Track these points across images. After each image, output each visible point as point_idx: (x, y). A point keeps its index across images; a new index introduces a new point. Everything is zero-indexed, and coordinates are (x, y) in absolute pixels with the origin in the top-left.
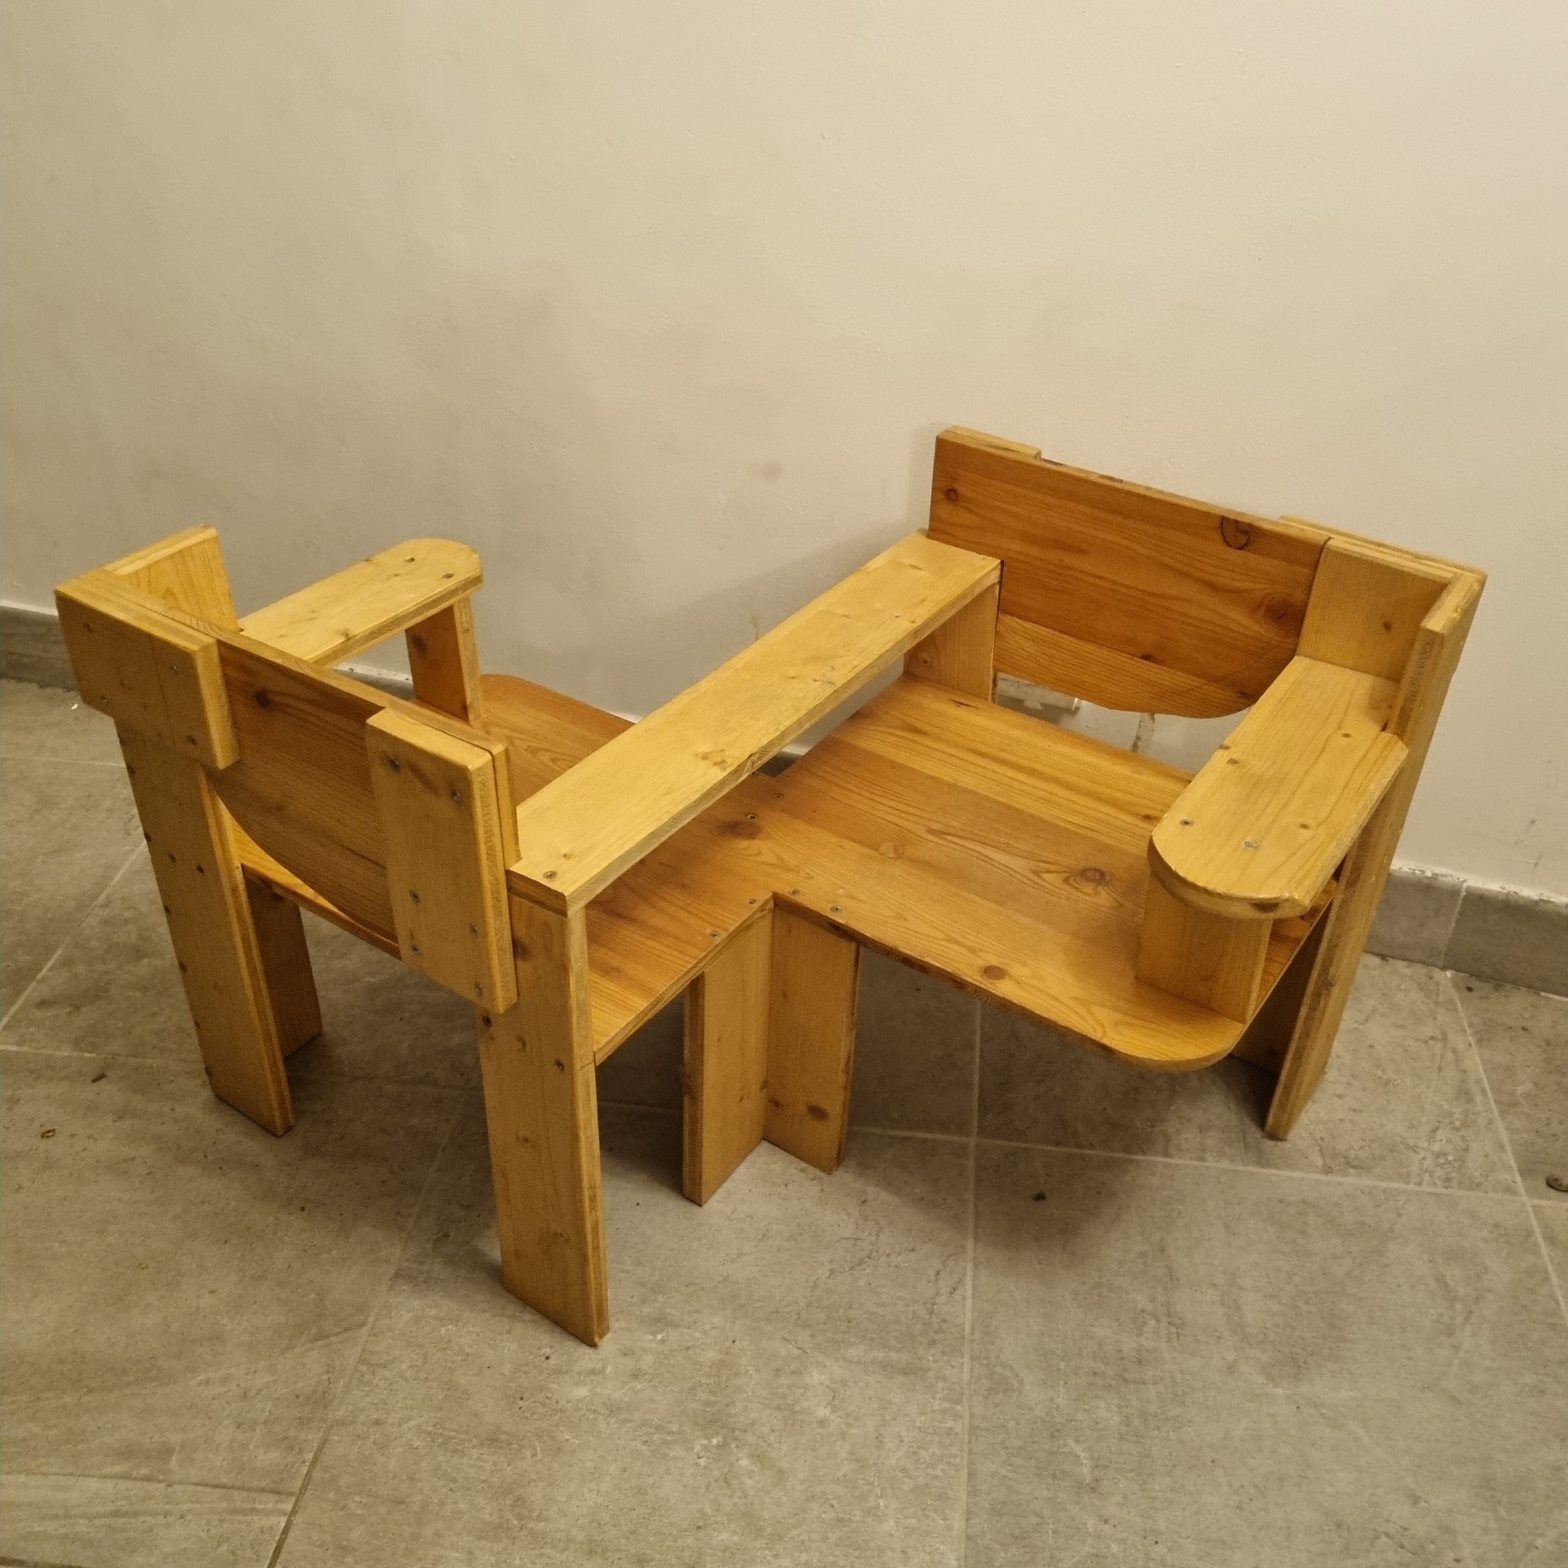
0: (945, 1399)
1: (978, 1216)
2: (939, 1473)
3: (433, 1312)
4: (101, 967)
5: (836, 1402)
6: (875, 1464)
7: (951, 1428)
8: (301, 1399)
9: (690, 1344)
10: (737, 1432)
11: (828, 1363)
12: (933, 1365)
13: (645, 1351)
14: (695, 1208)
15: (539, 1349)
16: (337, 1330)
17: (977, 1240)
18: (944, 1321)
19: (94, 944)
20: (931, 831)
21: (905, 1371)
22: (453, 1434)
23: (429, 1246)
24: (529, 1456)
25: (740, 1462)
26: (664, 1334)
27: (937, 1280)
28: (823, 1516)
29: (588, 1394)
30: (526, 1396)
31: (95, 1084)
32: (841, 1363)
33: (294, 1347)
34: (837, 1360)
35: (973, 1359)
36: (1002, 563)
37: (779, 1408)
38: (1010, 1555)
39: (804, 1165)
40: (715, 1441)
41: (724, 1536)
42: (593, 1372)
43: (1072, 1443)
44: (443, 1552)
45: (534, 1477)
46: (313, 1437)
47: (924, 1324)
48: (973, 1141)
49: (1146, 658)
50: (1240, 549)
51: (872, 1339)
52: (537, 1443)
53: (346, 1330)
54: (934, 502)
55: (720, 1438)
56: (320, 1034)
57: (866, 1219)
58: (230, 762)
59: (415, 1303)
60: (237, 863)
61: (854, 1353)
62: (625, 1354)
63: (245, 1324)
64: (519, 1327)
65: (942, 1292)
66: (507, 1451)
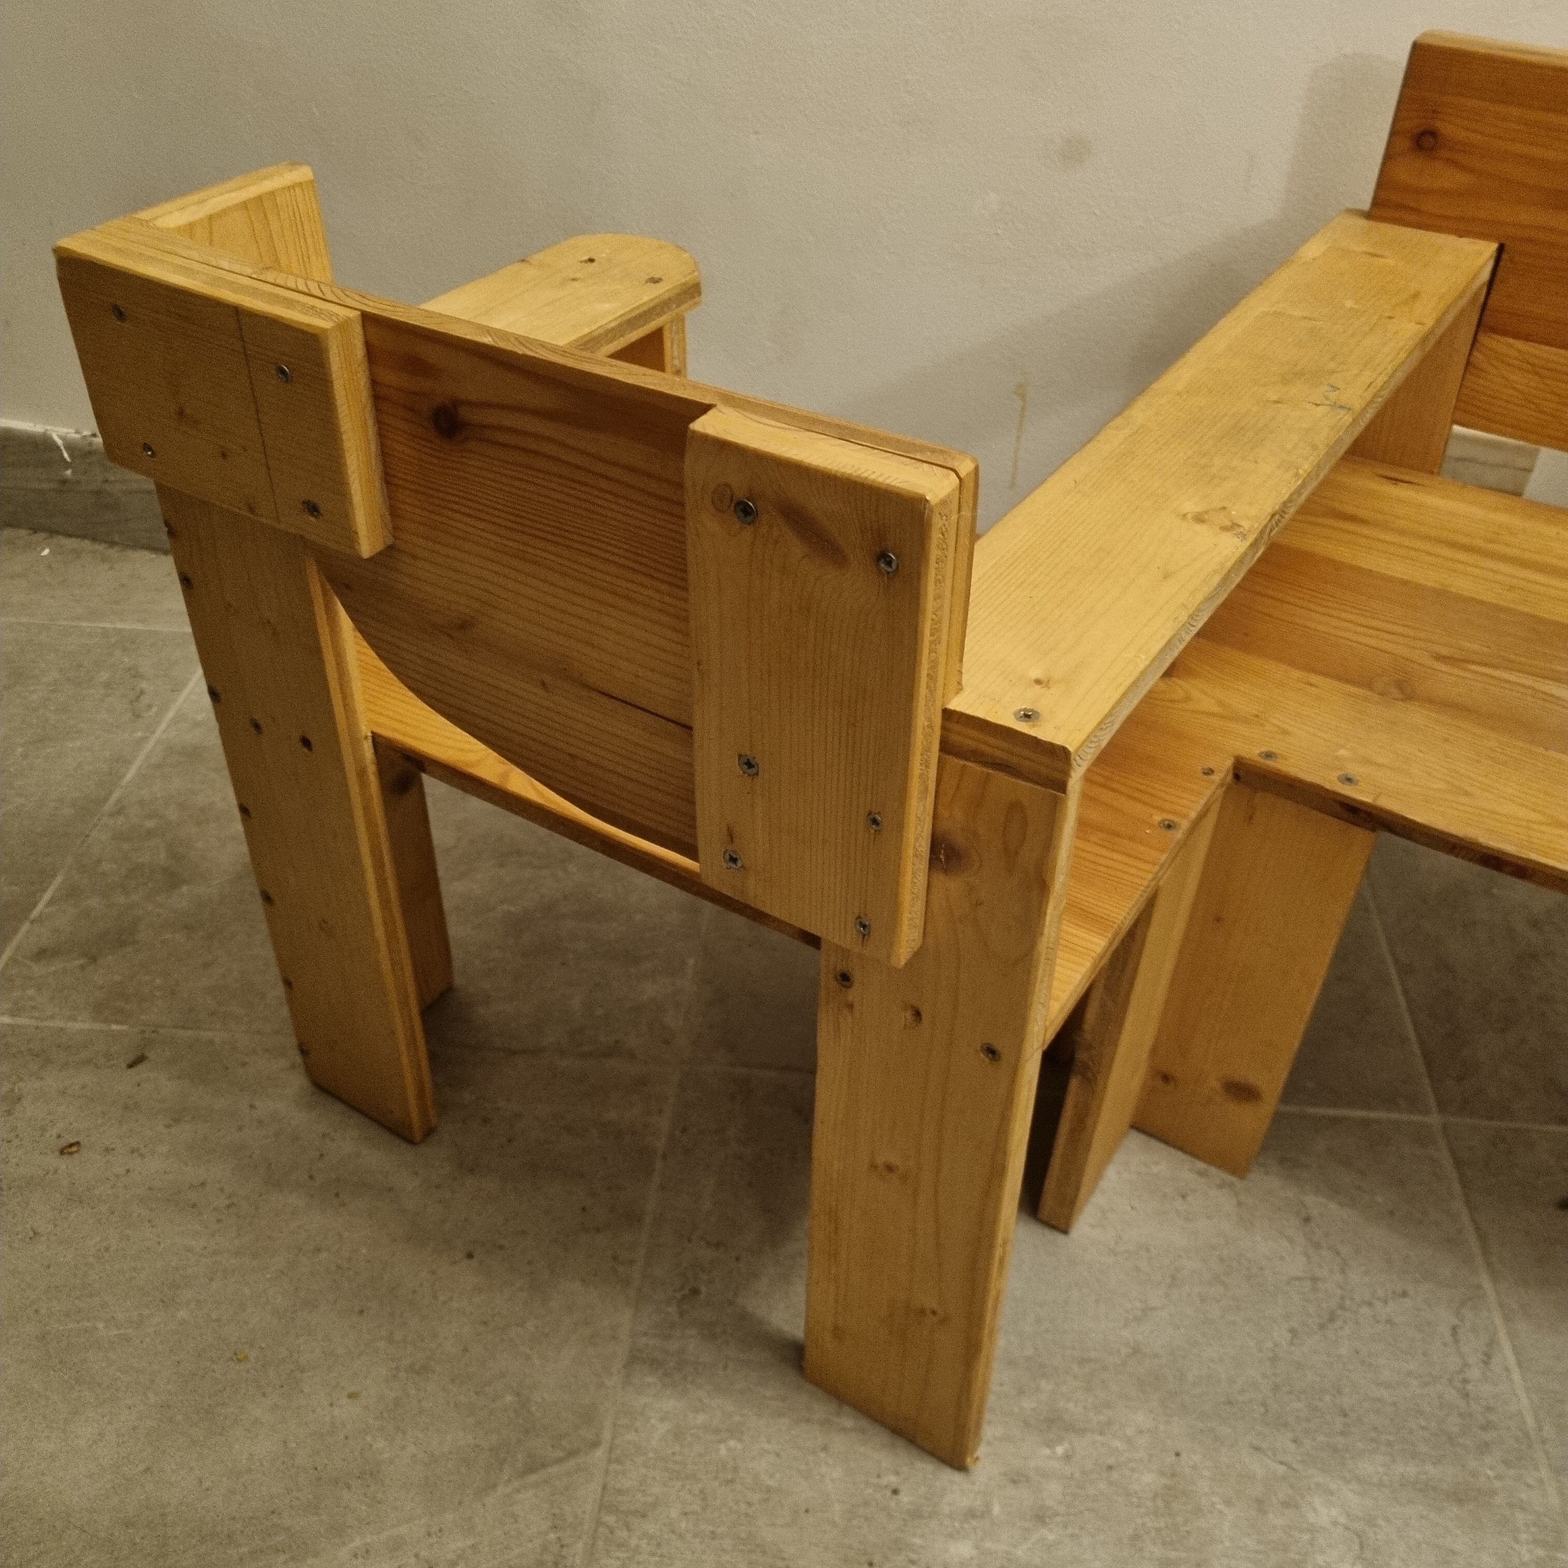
0: (1536, 1541)
1: (1482, 1237)
3: (701, 1418)
4: (121, 900)
5: (1368, 1554)
9: (1111, 1461)
12: (1497, 1484)
14: (1060, 1238)
15: (879, 1476)
16: (558, 1453)
17: (1495, 1276)
18: (1489, 1409)
19: (106, 866)
20: (1439, 658)
21: (1459, 1496)
23: (672, 1309)
26: (1066, 1445)
27: (1456, 1341)
29: (974, 1552)
31: (130, 1072)
33: (494, 1486)
34: (1348, 1482)
35: (1556, 1471)
36: (1501, 250)
39: (1201, 1165)
42: (971, 1514)
47: (1461, 1415)
48: (1434, 1119)
51: (1389, 1444)
53: (572, 1453)
54: (1388, 157)
56: (450, 989)
57: (1317, 1246)
58: (380, 547)
59: (670, 1404)
60: (365, 730)
61: (1368, 1467)
62: (1014, 1482)
63: (411, 1449)
64: (839, 1442)
65: (1470, 1361)
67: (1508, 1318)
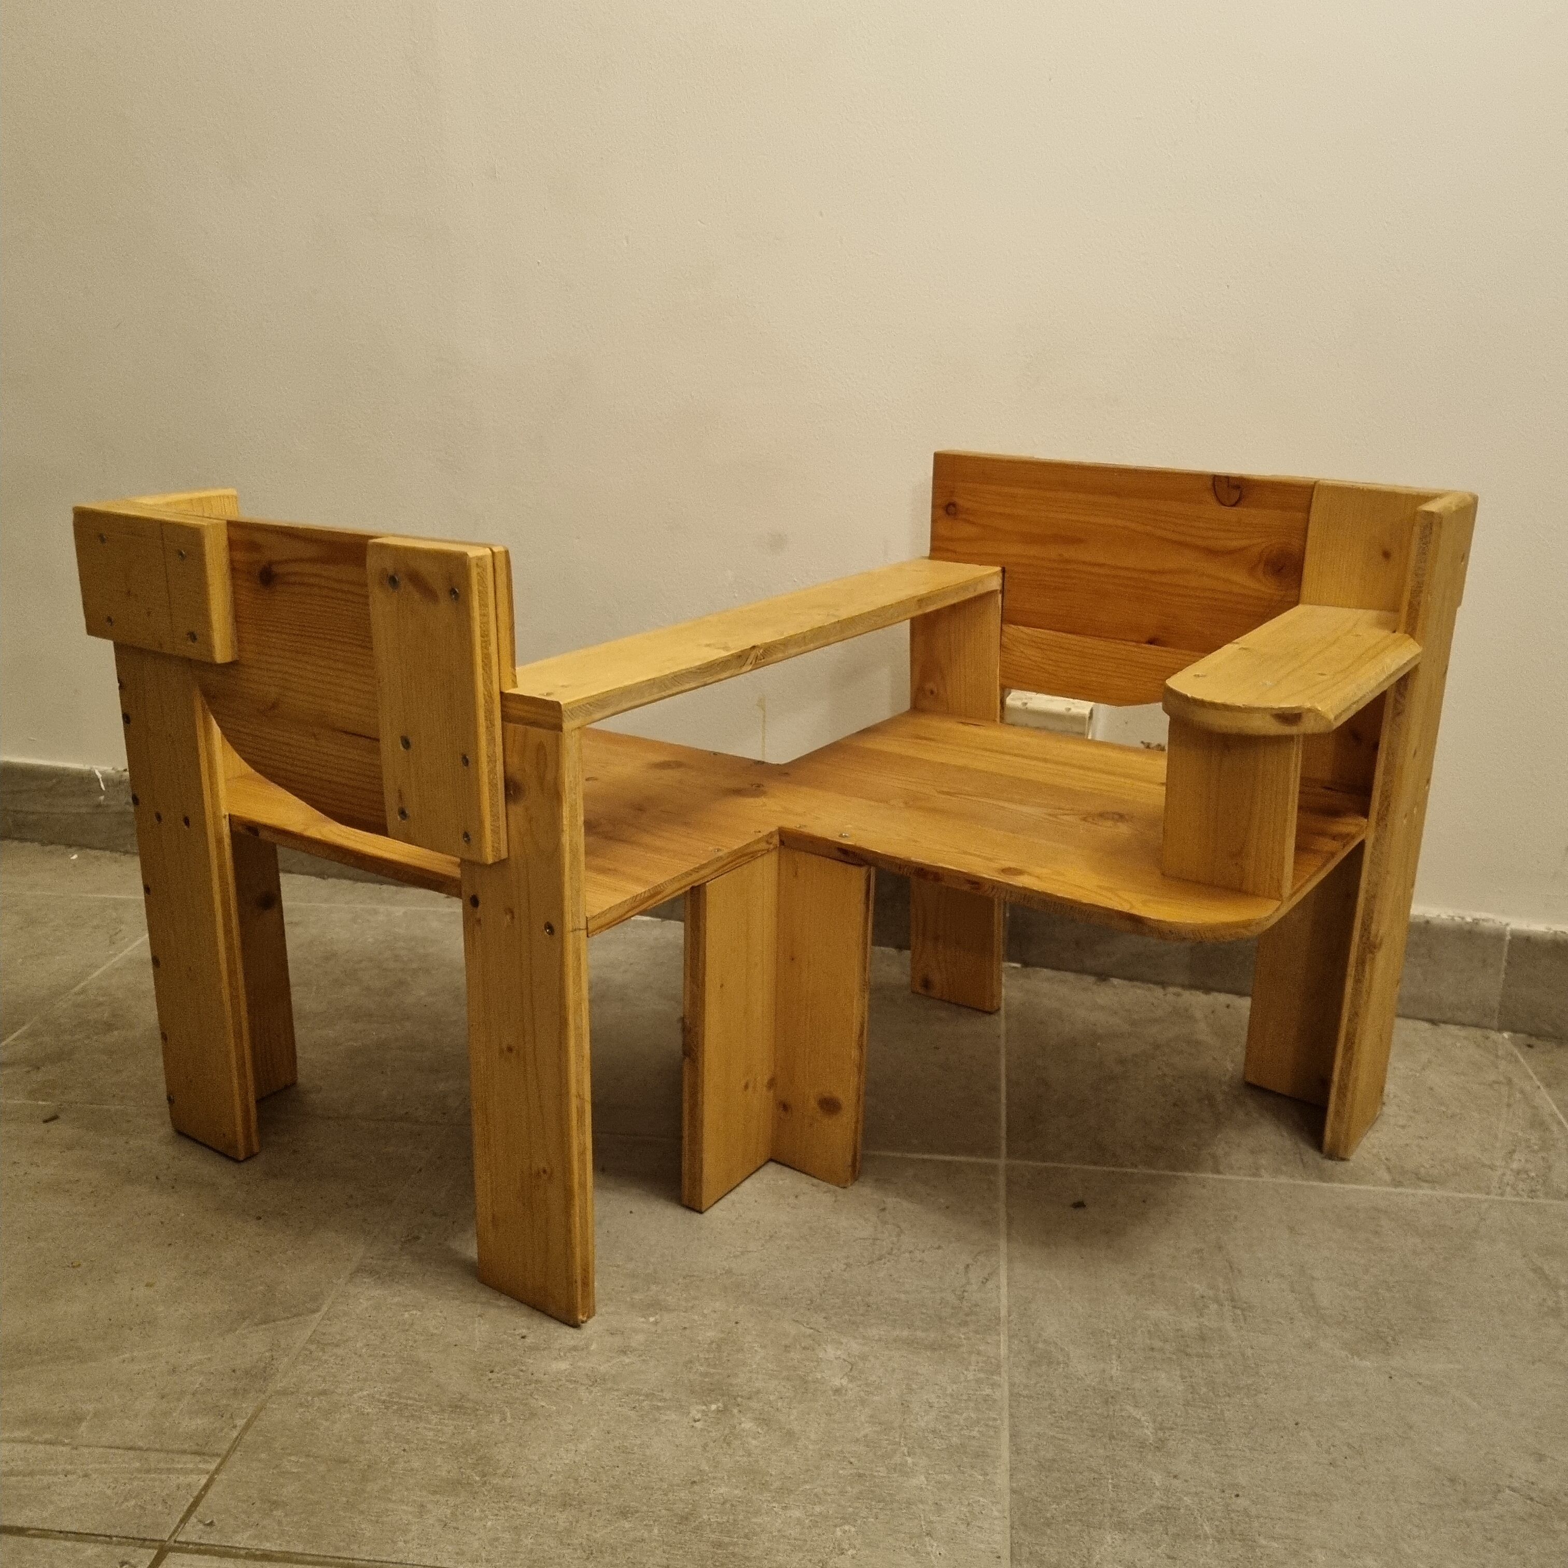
0: (981, 1370)
1: (1010, 1221)
2: (975, 1433)
3: (396, 1300)
4: (67, 1037)
5: (855, 1373)
6: (901, 1427)
7: (988, 1395)
8: (238, 1373)
9: (687, 1325)
10: (739, 1399)
11: (844, 1340)
12: (965, 1342)
13: (635, 1331)
14: (696, 1216)
15: (515, 1330)
16: (285, 1315)
17: (1009, 1241)
18: (977, 1305)
19: (62, 1021)
20: (942, 792)
21: (934, 1347)
22: (410, 1402)
23: (397, 1247)
24: (497, 1420)
25: (743, 1425)
26: (657, 1317)
27: (967, 1272)
28: (841, 1472)
29: (569, 1367)
30: (496, 1370)
31: (45, 1125)
32: (860, 1341)
33: (236, 1330)
34: (855, 1338)
35: (1011, 1337)
36: (1004, 570)
37: (788, 1379)
38: (1063, 1506)
39: (815, 1181)
40: (714, 1407)
41: (723, 1490)
42: (575, 1348)
43: (1130, 1409)
45: (502, 1438)
46: (249, 1407)
47: (953, 1308)
48: (1002, 1162)
49: (1151, 642)
50: (1234, 505)
51: (895, 1321)
52: (507, 1410)
53: (297, 1315)
54: (934, 521)
55: (720, 1404)
56: (294, 1084)
57: (885, 1223)
59: (377, 1292)
60: (224, 811)
61: (873, 1332)
62: (612, 1334)
63: (181, 1311)
64: (492, 1312)
65: (973, 1281)
66: (472, 1417)
67: (1010, 1260)
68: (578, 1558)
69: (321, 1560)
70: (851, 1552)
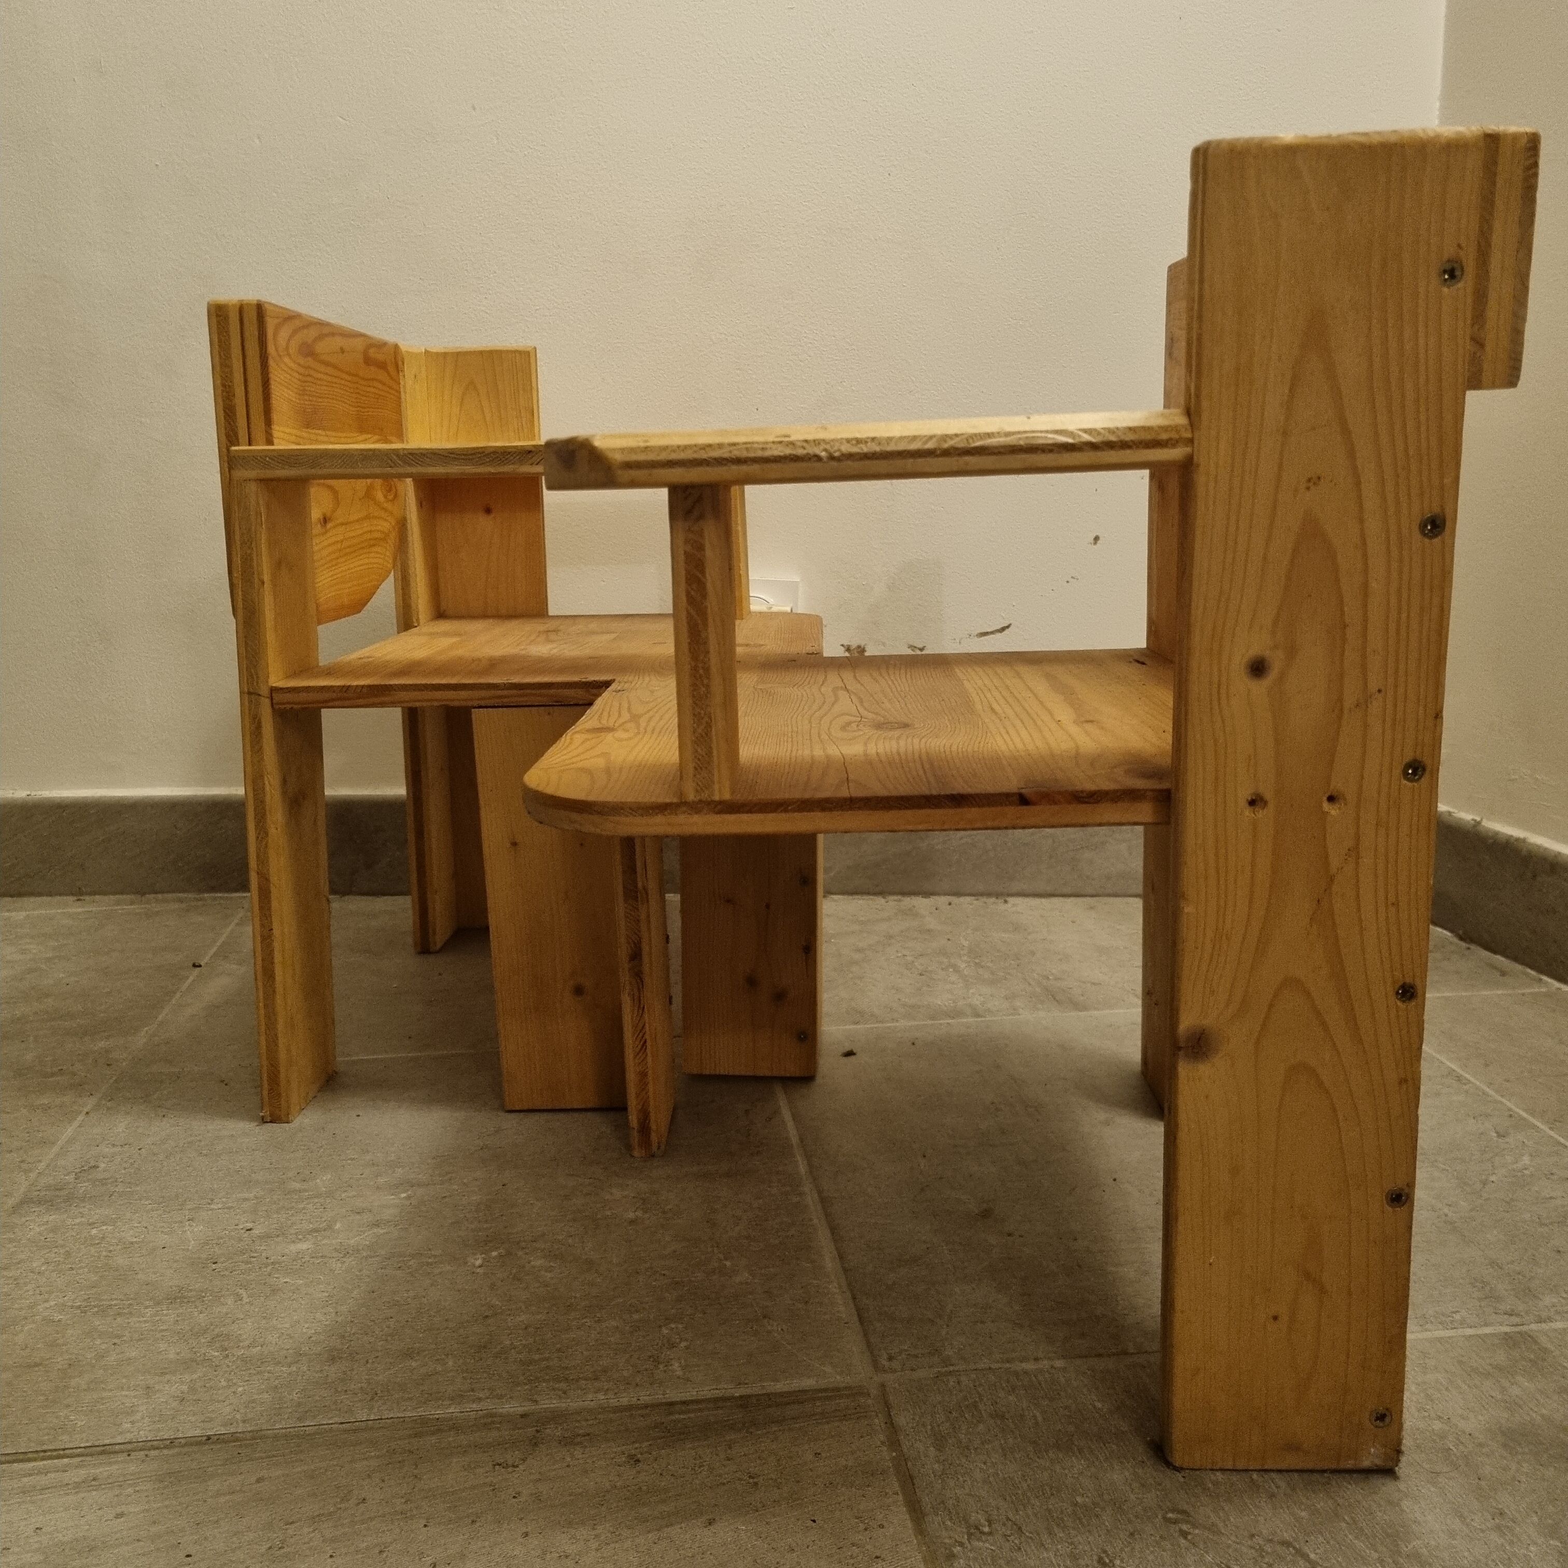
3: (78, 1220)
5: (648, 1206)
6: (711, 1239)
10: (522, 1244)
12: (762, 1167)
13: (385, 1207)
18: (766, 1138)
21: (729, 1175)
22: (113, 1302)
24: (231, 1302)
25: (532, 1263)
28: (654, 1283)
29: (311, 1246)
30: (221, 1260)
34: (642, 1180)
37: (574, 1220)
41: (523, 1317)
43: (948, 1192)
44: (105, 1394)
45: (241, 1316)
51: (681, 1161)
52: (241, 1291)
55: (501, 1251)
59: (51, 1217)
62: (358, 1213)
66: (198, 1303)
68: (360, 1401)
69: (21, 1457)
70: (683, 1344)
